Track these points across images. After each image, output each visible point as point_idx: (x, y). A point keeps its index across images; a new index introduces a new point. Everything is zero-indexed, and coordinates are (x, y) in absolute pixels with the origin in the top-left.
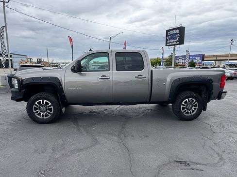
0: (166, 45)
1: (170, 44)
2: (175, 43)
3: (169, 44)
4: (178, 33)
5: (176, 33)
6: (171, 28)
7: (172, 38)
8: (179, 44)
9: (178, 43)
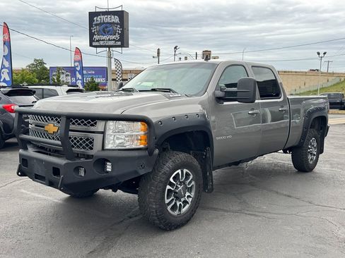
0: (91, 45)
1: (102, 43)
2: (112, 43)
3: (97, 44)
4: (117, 24)
5: (114, 23)
6: (98, 10)
7: (104, 32)
8: (122, 46)
9: (119, 43)
